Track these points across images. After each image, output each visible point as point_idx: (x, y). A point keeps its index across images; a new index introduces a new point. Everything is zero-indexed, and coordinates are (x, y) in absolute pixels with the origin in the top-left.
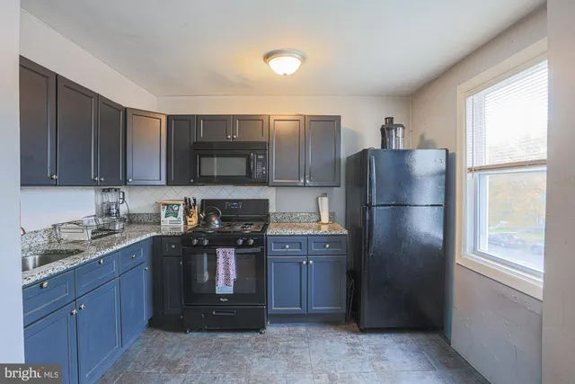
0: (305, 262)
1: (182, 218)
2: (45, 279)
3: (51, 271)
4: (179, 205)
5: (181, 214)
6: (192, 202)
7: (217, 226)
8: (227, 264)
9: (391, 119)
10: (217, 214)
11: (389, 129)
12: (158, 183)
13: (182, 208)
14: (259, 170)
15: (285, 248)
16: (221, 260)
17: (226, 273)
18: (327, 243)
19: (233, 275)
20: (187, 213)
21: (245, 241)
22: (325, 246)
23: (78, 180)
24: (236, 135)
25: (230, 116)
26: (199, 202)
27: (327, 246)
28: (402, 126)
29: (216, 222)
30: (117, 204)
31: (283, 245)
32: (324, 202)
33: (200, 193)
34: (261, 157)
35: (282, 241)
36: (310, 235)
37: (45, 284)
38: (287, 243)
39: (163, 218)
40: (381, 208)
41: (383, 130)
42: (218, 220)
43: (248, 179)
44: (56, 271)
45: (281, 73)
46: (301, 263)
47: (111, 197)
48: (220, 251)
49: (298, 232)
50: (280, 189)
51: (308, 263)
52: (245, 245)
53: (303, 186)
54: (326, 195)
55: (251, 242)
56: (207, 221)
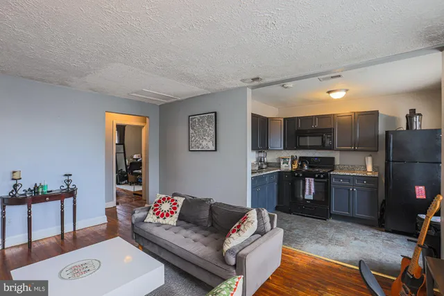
0: (351, 189)
1: (290, 165)
5: (290, 162)
6: (296, 157)
7: (306, 169)
8: (310, 185)
9: (414, 111)
11: (411, 116)
12: (280, 149)
13: (290, 160)
14: (328, 142)
15: (340, 181)
16: (307, 183)
17: (309, 189)
18: (365, 180)
19: (313, 191)
20: (293, 163)
24: (316, 126)
25: (313, 116)
26: (298, 158)
27: (365, 182)
30: (264, 158)
31: (339, 179)
32: (369, 160)
33: (299, 154)
34: (329, 136)
35: (338, 177)
36: (355, 176)
38: (342, 179)
39: (282, 164)
40: (395, 163)
41: (407, 117)
42: (307, 166)
43: (323, 147)
46: (349, 189)
47: (262, 155)
48: (307, 179)
49: (348, 174)
50: (342, 152)
51: (353, 190)
52: (319, 177)
53: (355, 150)
54: (371, 156)
55: (322, 176)
56: (302, 166)
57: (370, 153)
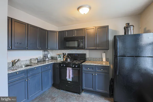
0: (94, 74)
1: (62, 59)
2: (18, 72)
3: (19, 70)
4: (61, 55)
5: (62, 57)
6: (65, 54)
7: (69, 61)
8: (69, 72)
9: (128, 24)
10: (69, 57)
11: (127, 27)
12: (56, 49)
13: (62, 56)
14: (81, 45)
15: (87, 69)
16: (68, 71)
18: (102, 68)
19: (71, 76)
20: (63, 57)
21: (75, 66)
22: (101, 70)
23: (34, 48)
24: (75, 35)
25: (74, 29)
27: (102, 69)
28: (132, 25)
29: (69, 60)
30: (47, 54)
31: (87, 68)
32: (104, 55)
33: (67, 52)
34: (82, 41)
35: (87, 66)
36: (96, 65)
37: (18, 73)
38: (89, 67)
39: (58, 58)
40: (120, 57)
41: (125, 28)
42: (70, 59)
43: (78, 48)
44: (21, 70)
45: (83, 13)
46: (93, 74)
48: (68, 68)
49: (92, 64)
50: (90, 51)
51: (95, 75)
52: (75, 67)
53: (96, 49)
54: (105, 52)
55: (77, 66)
56: (66, 59)
57: (104, 51)
